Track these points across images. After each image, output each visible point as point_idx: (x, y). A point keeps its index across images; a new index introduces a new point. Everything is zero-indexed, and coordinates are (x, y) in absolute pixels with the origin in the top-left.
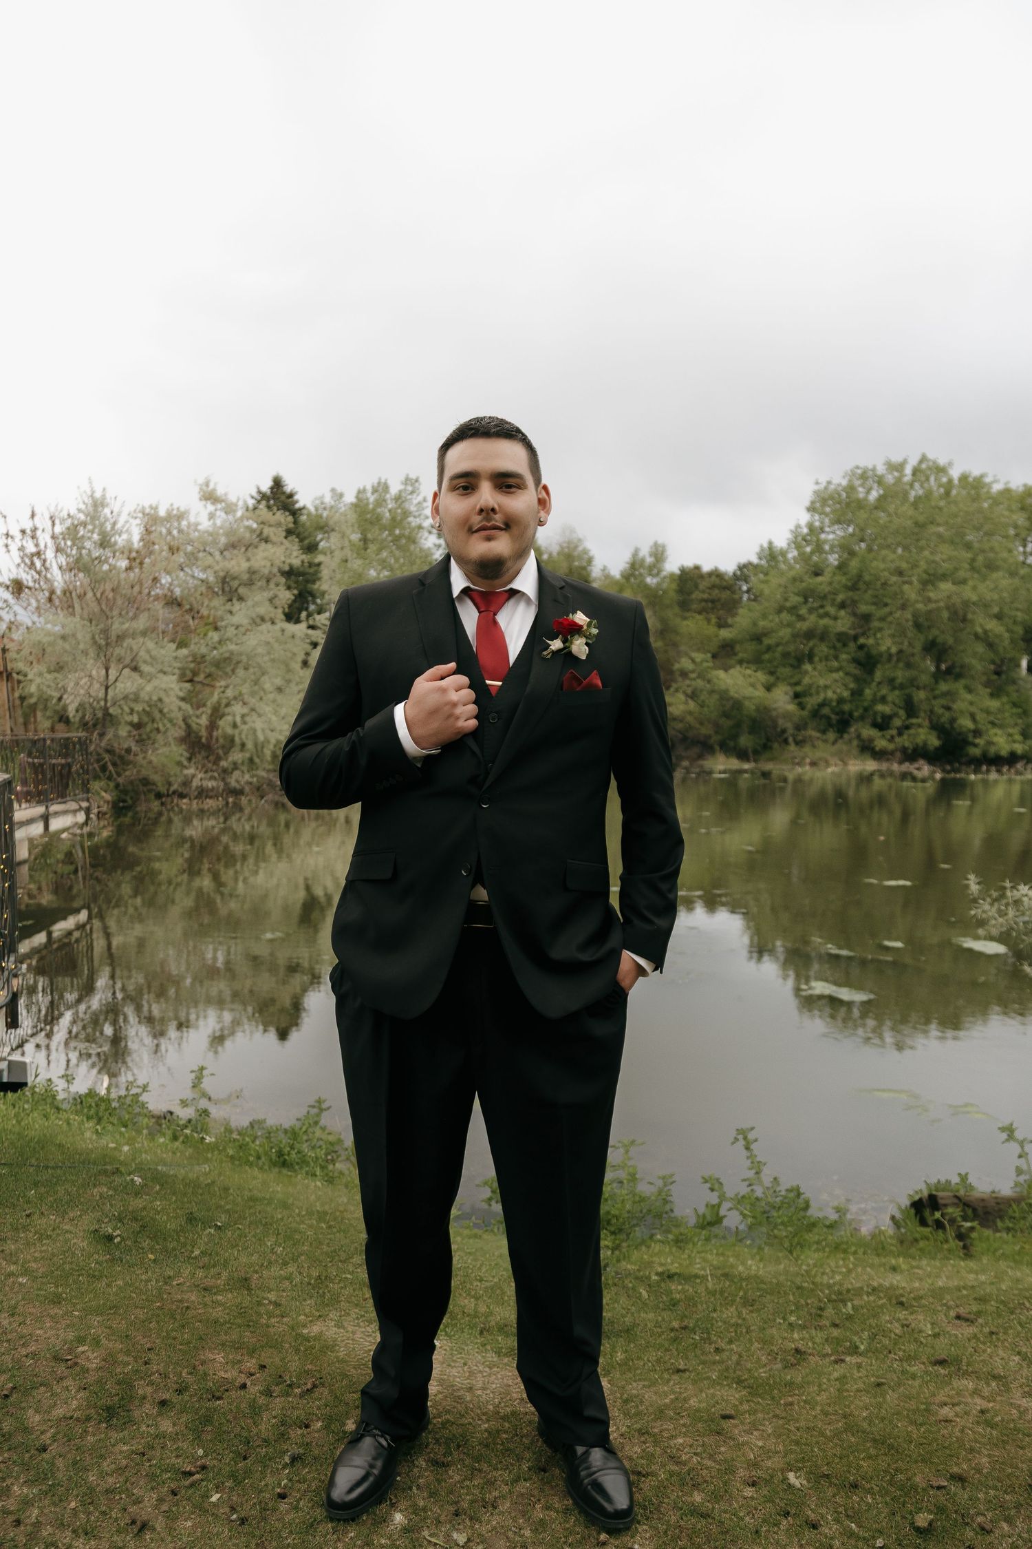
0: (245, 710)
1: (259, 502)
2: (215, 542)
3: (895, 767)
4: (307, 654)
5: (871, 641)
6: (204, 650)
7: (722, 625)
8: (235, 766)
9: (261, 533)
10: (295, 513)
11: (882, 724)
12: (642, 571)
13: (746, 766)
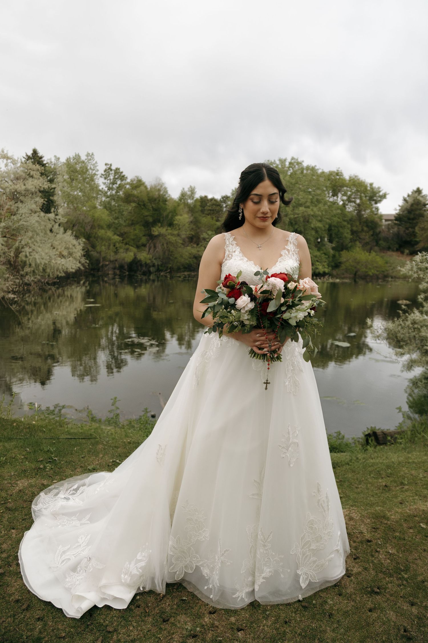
0: (31, 250)
1: (28, 160)
2: (9, 176)
4: (53, 226)
6: (10, 224)
8: (27, 274)
9: (30, 174)
10: (44, 165)
12: (186, 197)
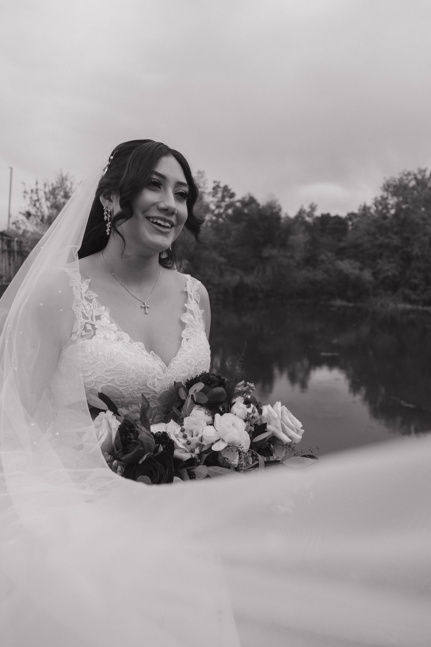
3: (420, 308)
5: (409, 249)
7: (340, 240)
11: (414, 288)
12: (304, 215)
13: (351, 305)
